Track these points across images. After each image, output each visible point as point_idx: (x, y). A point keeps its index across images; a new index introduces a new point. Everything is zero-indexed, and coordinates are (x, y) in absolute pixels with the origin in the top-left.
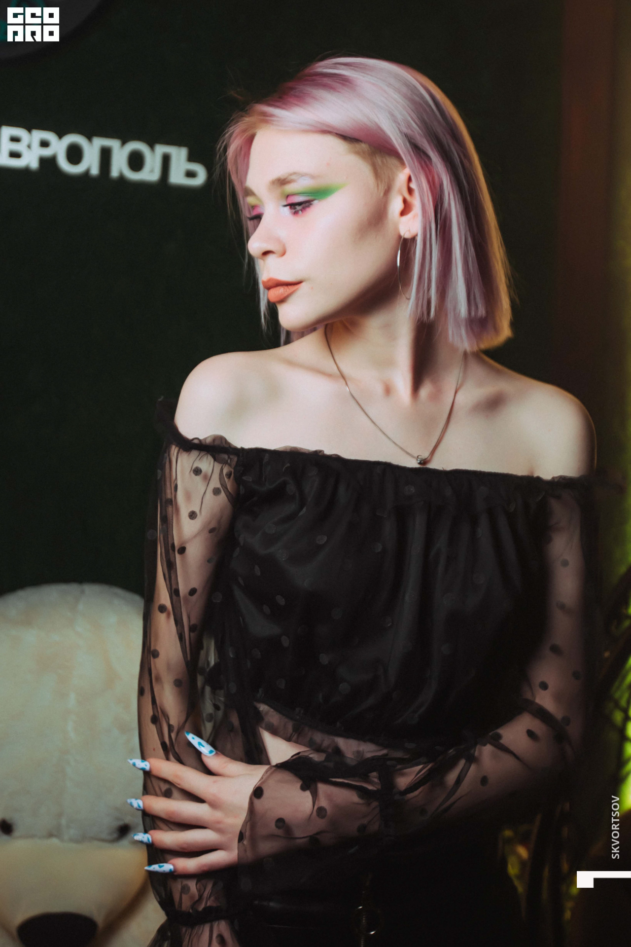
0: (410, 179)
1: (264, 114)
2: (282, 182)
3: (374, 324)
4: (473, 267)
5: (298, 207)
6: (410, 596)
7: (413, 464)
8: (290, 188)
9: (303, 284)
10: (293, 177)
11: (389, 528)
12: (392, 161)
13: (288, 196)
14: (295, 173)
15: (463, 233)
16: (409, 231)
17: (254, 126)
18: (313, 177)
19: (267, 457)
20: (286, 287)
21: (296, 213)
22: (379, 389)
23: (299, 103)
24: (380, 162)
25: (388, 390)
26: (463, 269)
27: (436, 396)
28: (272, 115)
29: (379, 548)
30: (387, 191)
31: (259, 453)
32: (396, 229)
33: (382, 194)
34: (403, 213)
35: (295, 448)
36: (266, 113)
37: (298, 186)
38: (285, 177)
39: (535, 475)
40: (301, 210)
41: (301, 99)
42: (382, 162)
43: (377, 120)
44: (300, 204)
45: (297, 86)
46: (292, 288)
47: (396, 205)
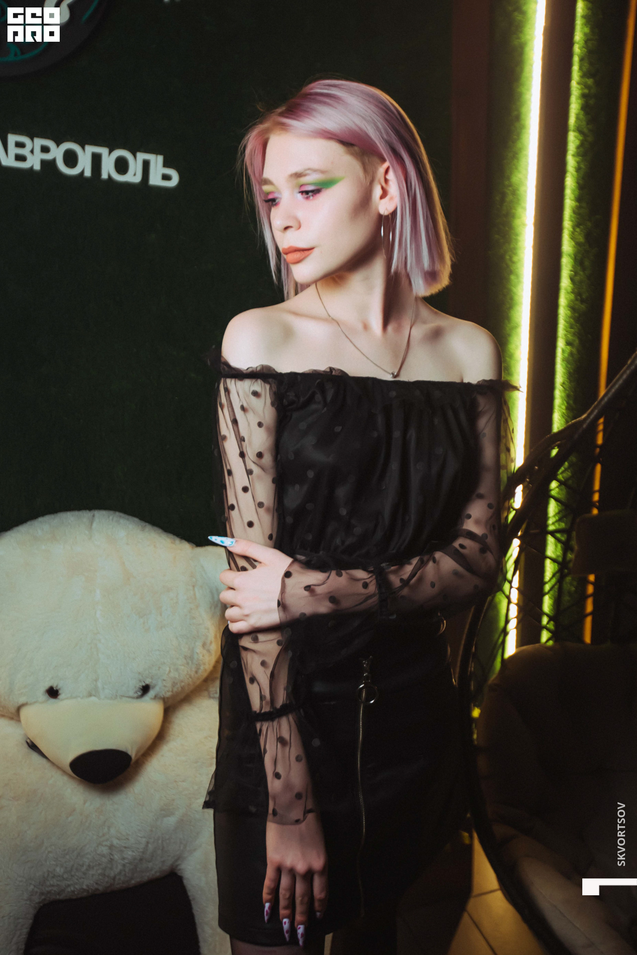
0: (387, 172)
1: (283, 124)
2: (298, 175)
3: (357, 280)
4: (432, 234)
5: (310, 193)
6: (395, 466)
7: (389, 378)
8: (303, 180)
9: (315, 249)
10: (308, 172)
11: (380, 420)
12: (376, 160)
13: (301, 186)
14: (309, 169)
15: (425, 211)
16: (387, 209)
17: (267, 131)
18: (323, 172)
19: (299, 377)
20: (302, 253)
21: (307, 198)
22: (360, 327)
23: (309, 117)
24: (367, 161)
25: (366, 327)
26: (426, 236)
27: (398, 329)
28: (289, 125)
29: (375, 434)
30: (372, 182)
31: (293, 375)
32: (377, 209)
33: (368, 184)
34: (382, 197)
35: (315, 371)
36: (285, 123)
37: (311, 179)
38: (302, 171)
39: (466, 381)
40: (312, 196)
41: (308, 112)
42: (368, 160)
43: (366, 130)
44: (312, 191)
45: (304, 103)
46: (307, 253)
47: (377, 192)
